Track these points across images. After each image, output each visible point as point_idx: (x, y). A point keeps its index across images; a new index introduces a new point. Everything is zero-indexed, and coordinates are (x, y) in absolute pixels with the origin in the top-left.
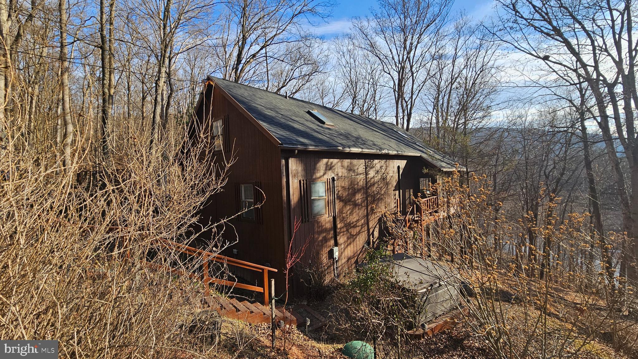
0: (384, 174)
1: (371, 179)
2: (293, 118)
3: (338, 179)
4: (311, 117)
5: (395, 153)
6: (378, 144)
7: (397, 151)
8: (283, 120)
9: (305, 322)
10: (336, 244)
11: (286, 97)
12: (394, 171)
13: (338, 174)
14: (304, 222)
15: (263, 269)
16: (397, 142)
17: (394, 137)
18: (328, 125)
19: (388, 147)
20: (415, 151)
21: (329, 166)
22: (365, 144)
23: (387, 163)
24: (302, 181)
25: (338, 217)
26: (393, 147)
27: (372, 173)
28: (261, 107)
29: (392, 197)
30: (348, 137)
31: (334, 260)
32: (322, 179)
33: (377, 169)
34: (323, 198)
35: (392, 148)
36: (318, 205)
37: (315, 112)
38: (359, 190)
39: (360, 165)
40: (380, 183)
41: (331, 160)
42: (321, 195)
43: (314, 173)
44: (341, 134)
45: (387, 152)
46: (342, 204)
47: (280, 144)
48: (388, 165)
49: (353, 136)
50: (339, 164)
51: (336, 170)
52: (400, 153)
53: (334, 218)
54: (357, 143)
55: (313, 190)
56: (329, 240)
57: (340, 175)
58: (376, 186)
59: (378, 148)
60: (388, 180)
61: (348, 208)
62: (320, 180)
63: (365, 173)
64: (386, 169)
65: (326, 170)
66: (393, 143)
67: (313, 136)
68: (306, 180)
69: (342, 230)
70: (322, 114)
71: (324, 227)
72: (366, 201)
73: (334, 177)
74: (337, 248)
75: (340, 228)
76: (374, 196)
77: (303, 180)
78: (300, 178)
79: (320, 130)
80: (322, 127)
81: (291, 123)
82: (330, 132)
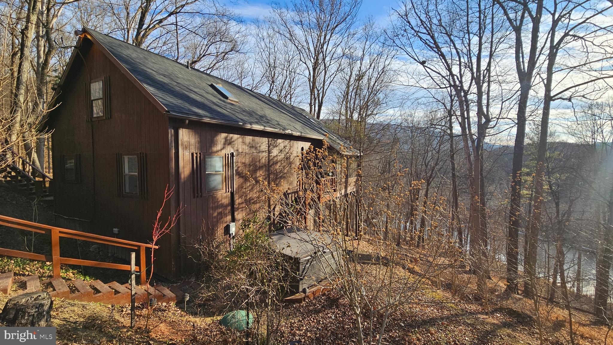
0: (287, 153)
1: (274, 157)
2: (192, 88)
3: (238, 155)
4: (213, 91)
5: (298, 134)
6: (283, 124)
7: (301, 133)
8: (177, 89)
9: (184, 297)
10: (233, 220)
11: (187, 67)
12: (297, 152)
13: (238, 150)
14: (196, 196)
15: (139, 247)
16: (303, 125)
17: (301, 120)
18: (232, 101)
19: (293, 128)
20: (319, 135)
21: (228, 141)
22: (268, 123)
23: (292, 143)
24: (195, 155)
25: (236, 193)
26: (298, 129)
27: (275, 152)
28: (151, 71)
29: (295, 177)
30: (252, 115)
31: (230, 236)
32: (219, 153)
33: (280, 148)
34: (220, 173)
35: (296, 130)
36: (214, 180)
37: (219, 86)
38: (261, 168)
39: (263, 142)
40: (283, 162)
41: (231, 135)
42: (217, 169)
43: (211, 147)
44: (244, 111)
45: (290, 132)
46: (241, 180)
47: (166, 111)
48: (292, 145)
49: (257, 114)
50: (240, 140)
51: (236, 146)
52: (303, 134)
53: (232, 194)
54: (261, 121)
55: (208, 165)
56: (226, 215)
57: (240, 150)
58: (279, 164)
59: (281, 128)
60: (291, 160)
61: (248, 185)
62: (217, 154)
63: (267, 152)
64: (290, 149)
65: (225, 144)
66: (299, 126)
67: (211, 108)
68: (200, 154)
69: (241, 206)
70: (228, 90)
71: (221, 202)
72: (268, 178)
73: (233, 153)
74: (234, 223)
75: (239, 204)
76: (276, 174)
77: (196, 153)
78: (193, 150)
79: (221, 104)
80: (224, 101)
81: (186, 93)
82: (232, 107)
